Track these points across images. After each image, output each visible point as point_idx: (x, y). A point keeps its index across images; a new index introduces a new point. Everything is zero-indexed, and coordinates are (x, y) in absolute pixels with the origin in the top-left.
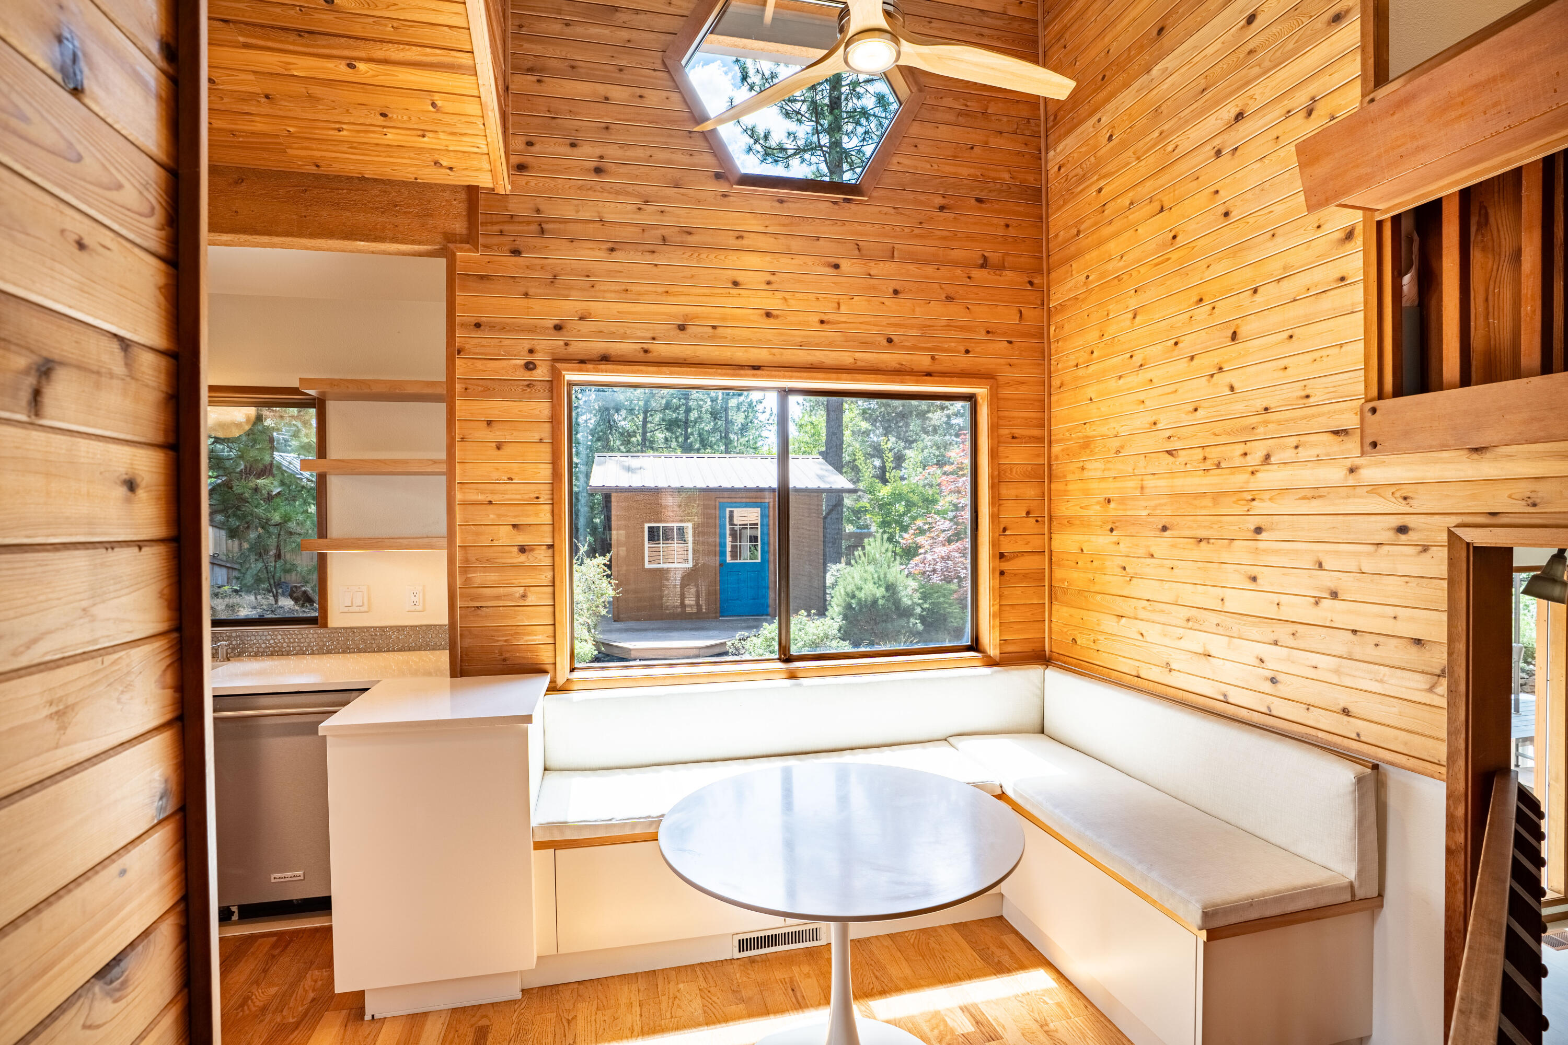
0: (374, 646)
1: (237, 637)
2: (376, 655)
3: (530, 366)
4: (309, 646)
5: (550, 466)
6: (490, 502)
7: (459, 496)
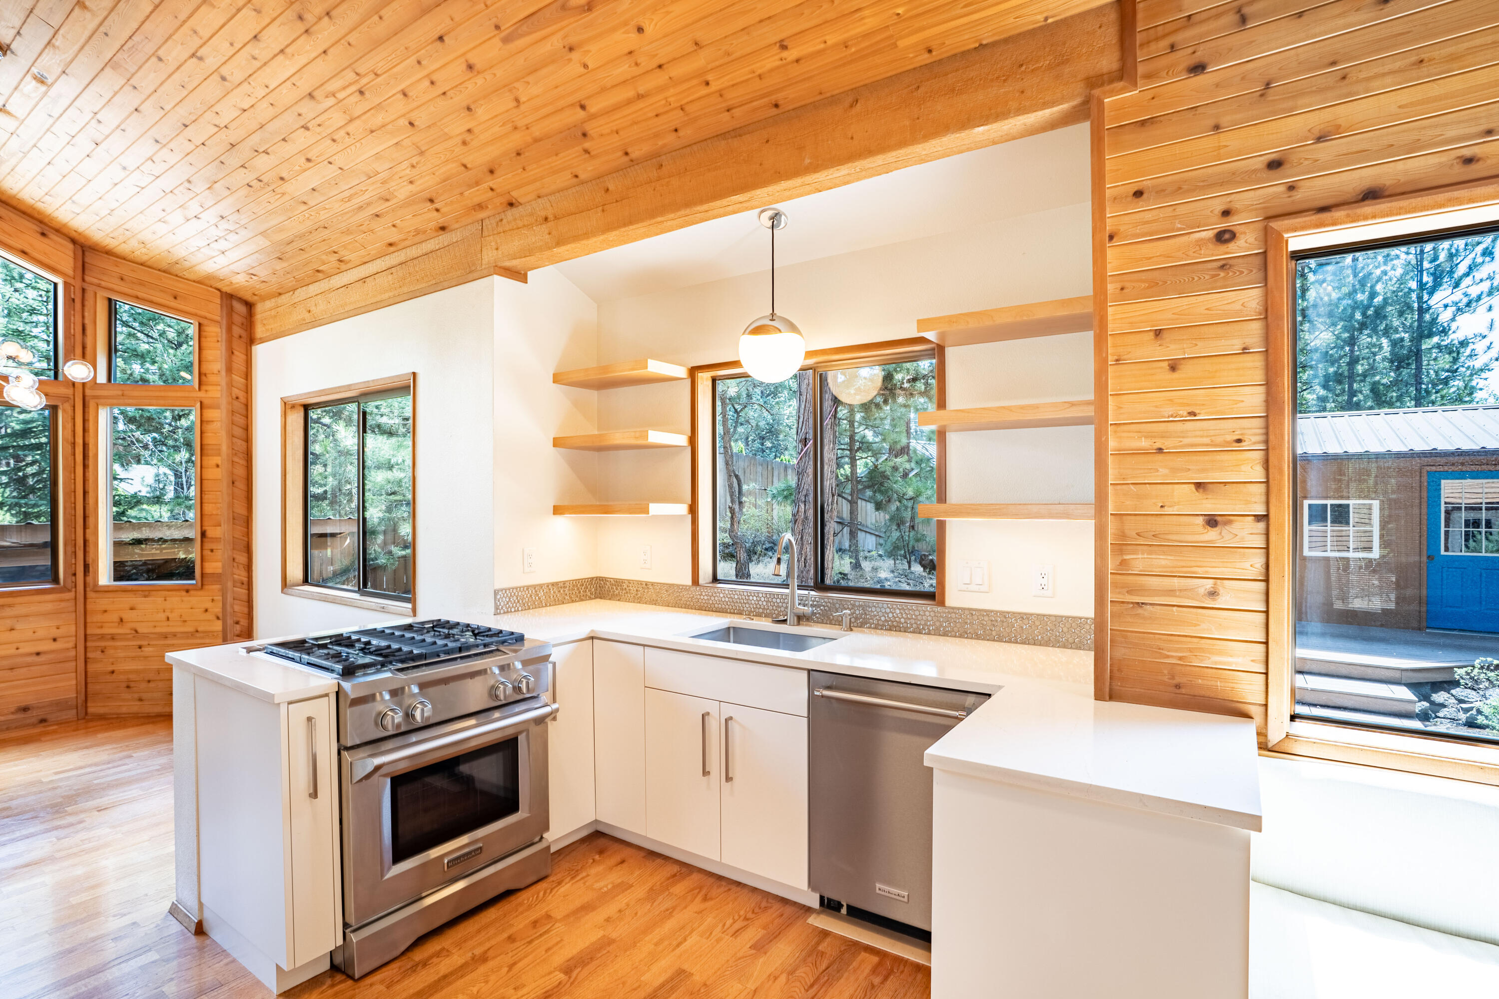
0: (994, 633)
1: (860, 606)
2: (996, 644)
3: (1224, 237)
4: (926, 624)
5: (1262, 389)
6: (1160, 450)
7: (1112, 444)
